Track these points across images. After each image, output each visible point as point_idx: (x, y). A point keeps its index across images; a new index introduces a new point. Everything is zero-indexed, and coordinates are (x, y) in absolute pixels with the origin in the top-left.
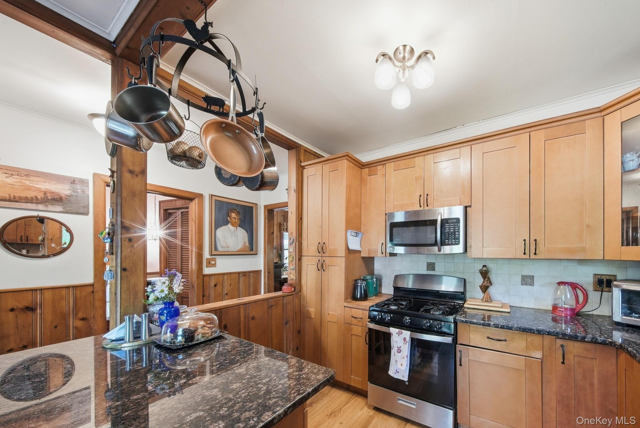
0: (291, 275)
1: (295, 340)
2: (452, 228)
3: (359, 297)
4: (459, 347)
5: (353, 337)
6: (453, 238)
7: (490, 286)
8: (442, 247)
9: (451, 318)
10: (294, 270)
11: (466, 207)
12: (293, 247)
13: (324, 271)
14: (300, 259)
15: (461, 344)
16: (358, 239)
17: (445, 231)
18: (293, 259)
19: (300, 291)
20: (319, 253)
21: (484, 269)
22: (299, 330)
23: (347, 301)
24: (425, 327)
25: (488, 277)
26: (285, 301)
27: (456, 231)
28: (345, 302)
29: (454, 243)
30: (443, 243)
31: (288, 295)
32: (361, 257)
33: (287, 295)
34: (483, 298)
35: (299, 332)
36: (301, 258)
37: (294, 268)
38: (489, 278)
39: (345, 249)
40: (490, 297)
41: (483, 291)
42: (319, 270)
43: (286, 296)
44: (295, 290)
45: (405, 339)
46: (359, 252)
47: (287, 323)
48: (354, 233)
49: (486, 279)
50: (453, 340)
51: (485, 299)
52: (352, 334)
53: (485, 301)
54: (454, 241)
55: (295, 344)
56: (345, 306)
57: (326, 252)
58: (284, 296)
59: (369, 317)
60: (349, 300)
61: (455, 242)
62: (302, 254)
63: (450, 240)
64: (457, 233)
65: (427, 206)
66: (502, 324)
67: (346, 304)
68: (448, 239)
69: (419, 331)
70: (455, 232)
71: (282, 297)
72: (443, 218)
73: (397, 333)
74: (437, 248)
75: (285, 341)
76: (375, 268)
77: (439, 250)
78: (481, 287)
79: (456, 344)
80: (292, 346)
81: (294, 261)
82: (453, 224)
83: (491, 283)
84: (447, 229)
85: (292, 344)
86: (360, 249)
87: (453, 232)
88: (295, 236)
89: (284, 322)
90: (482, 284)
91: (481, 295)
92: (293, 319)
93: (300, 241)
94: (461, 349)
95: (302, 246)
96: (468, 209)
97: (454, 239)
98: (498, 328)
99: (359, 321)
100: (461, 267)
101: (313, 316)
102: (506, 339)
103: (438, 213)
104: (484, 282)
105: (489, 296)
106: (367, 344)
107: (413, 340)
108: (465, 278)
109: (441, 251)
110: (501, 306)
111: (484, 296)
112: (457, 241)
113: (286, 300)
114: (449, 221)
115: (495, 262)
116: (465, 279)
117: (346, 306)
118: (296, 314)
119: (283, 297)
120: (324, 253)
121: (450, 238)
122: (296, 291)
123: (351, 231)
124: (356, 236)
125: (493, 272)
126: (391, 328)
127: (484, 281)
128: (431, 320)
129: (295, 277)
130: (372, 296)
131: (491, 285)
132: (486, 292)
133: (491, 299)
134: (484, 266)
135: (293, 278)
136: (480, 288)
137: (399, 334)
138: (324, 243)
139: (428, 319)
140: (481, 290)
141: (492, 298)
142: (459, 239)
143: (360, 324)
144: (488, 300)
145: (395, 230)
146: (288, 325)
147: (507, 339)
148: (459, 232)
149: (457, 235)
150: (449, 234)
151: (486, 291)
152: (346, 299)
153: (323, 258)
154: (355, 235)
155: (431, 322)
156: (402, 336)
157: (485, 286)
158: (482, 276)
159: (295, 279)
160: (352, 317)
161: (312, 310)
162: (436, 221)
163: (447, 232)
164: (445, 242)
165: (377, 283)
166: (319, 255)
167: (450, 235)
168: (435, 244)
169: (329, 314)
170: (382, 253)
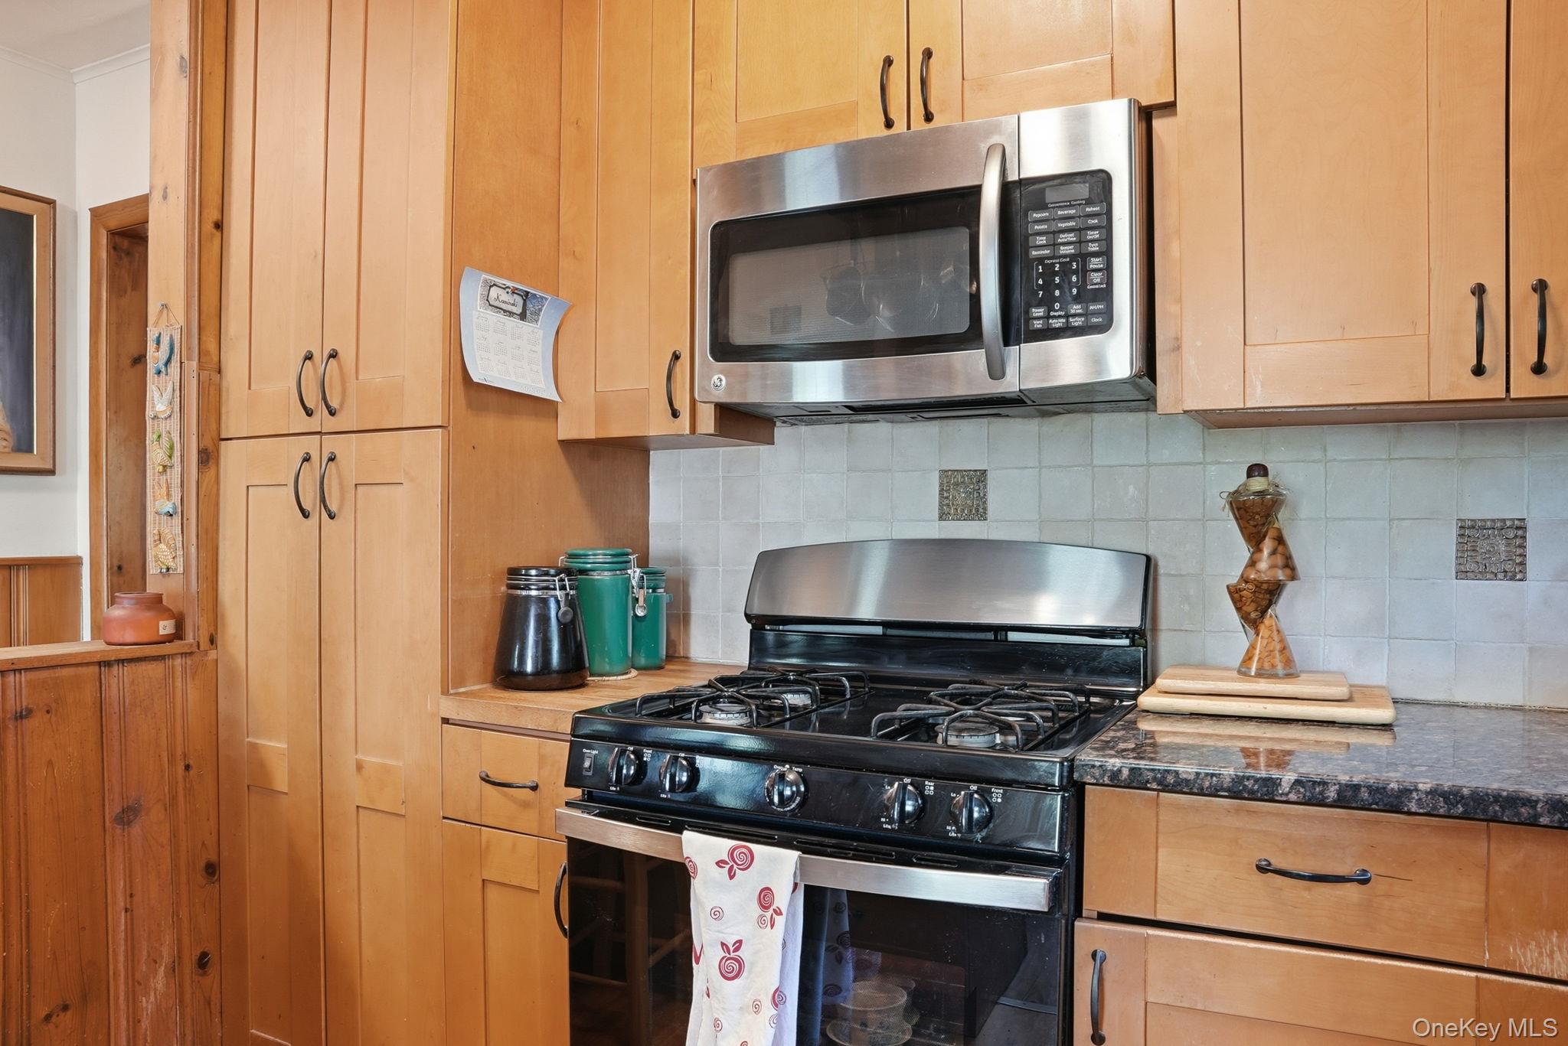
0: (162, 546)
1: (184, 913)
2: (1071, 237)
3: (529, 667)
4: (1088, 934)
5: (493, 893)
6: (1075, 291)
7: (1290, 587)
8: (1014, 349)
9: (1049, 764)
10: (177, 520)
11: (1145, 115)
12: (170, 389)
13: (332, 517)
14: (208, 457)
15: (1103, 917)
16: (535, 336)
17: (1027, 253)
18: (170, 457)
19: (212, 641)
20: (309, 413)
21: (1258, 484)
22: (214, 858)
23: (462, 690)
24: (891, 821)
25: (1279, 530)
26: (113, 692)
27: (1093, 248)
28: (445, 692)
29: (1077, 322)
30: (1014, 331)
31: (131, 660)
32: (559, 441)
33: (123, 657)
34: (1248, 658)
35: (211, 869)
36: (218, 451)
37: (175, 508)
38: (1280, 540)
39: (447, 382)
40: (1284, 649)
41: (1245, 618)
42: (305, 514)
43: (121, 662)
44: (178, 634)
45: (765, 898)
46: (541, 408)
47: (128, 815)
48: (505, 296)
49: (1267, 546)
50: (1055, 891)
51: (1256, 659)
52: (483, 880)
53: (1260, 675)
54: (1076, 308)
55: (186, 940)
56: (446, 721)
57: (342, 404)
58: (108, 664)
59: (573, 778)
60: (473, 688)
61: (1086, 314)
62: (223, 426)
63: (1057, 306)
64: (1096, 263)
65: (929, 117)
66: (1344, 778)
67: (449, 708)
68: (1048, 302)
69: (855, 850)
70: (1083, 257)
71: (97, 668)
72: (1013, 177)
73: (720, 863)
74: (984, 360)
75: (120, 922)
76: (655, 517)
77: (996, 371)
78: (1234, 593)
79: (1078, 913)
80: (165, 951)
81: (177, 469)
82: (1073, 212)
83: (1293, 569)
84: (1042, 240)
85: (168, 938)
86: (551, 395)
87: (1073, 257)
88: (182, 321)
89: (113, 809)
90: (1242, 576)
91: (1235, 639)
92: (174, 798)
93: (208, 353)
94: (1101, 948)
95: (224, 384)
96: (1157, 124)
97: (1077, 299)
98: (1322, 803)
99: (525, 805)
100: (1131, 488)
101: (281, 782)
102: (1364, 871)
103: (983, 148)
104: (1252, 563)
105: (1282, 641)
106: (564, 930)
107: (815, 900)
108: (1149, 553)
109: (1003, 375)
110: (1341, 691)
111: (1253, 647)
112: (1096, 313)
113: (118, 680)
114: (1051, 196)
115: (1317, 455)
116: (1148, 558)
117: (452, 715)
118: (187, 767)
119: (100, 664)
120: (332, 413)
121: (1057, 293)
122: (190, 638)
123: (484, 276)
124: (523, 316)
125: (1305, 510)
126: (688, 836)
127: (1251, 558)
128: (929, 777)
129: (180, 561)
130: (617, 668)
131: (1293, 577)
132: (1267, 621)
133: (1288, 662)
134: (1257, 470)
135: (171, 564)
136: (1234, 602)
137: (731, 866)
138: (334, 355)
139: (908, 775)
140: (1238, 609)
141: (1296, 658)
142: (1106, 294)
143: (528, 820)
144: (1273, 666)
145: (745, 269)
146: (136, 830)
147: (1372, 871)
148: (1107, 253)
149: (1096, 277)
150: (1049, 272)
151: (1264, 612)
152: (451, 682)
153: (331, 444)
154: (518, 310)
155: (930, 787)
156: (750, 881)
157: (1259, 584)
158: (1241, 529)
159: (180, 570)
160: (486, 779)
161: (274, 746)
162: (974, 193)
163: (1041, 260)
164: (1029, 319)
165: (657, 599)
166: (303, 423)
167: (1056, 274)
168: (972, 336)
169: (359, 767)
170: (675, 414)
